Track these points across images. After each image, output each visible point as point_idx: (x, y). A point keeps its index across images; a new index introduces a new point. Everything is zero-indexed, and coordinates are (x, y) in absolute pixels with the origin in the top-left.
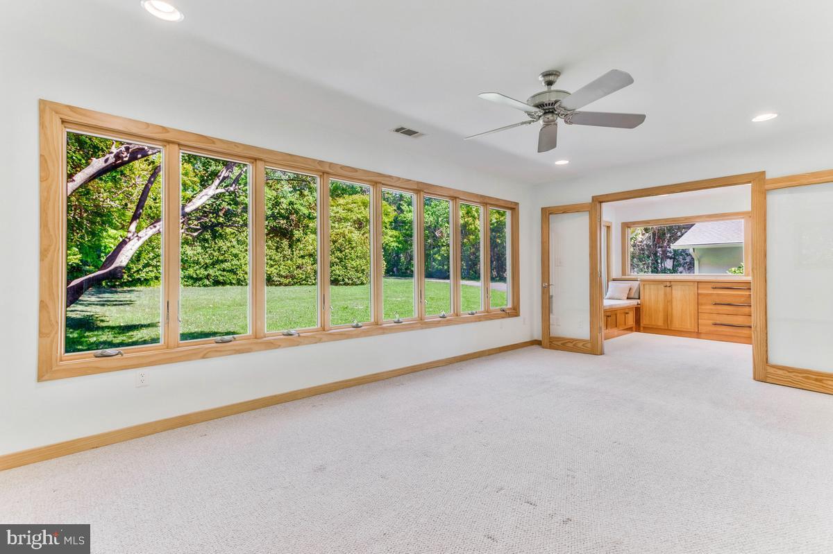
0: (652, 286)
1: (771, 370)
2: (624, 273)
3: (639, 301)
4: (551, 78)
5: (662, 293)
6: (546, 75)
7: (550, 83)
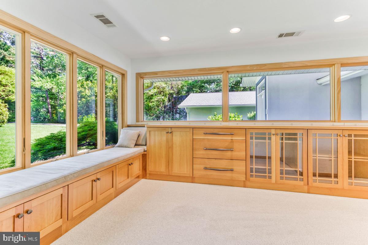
0: (156, 132)
2: (137, 121)
3: (145, 147)
5: (164, 138)
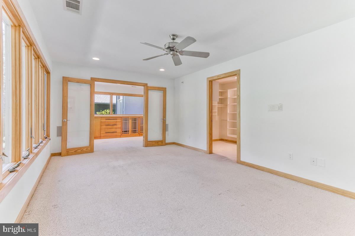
1: (148, 143)
4: (175, 37)
6: (173, 35)
7: (174, 39)
